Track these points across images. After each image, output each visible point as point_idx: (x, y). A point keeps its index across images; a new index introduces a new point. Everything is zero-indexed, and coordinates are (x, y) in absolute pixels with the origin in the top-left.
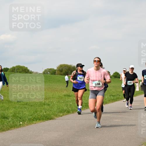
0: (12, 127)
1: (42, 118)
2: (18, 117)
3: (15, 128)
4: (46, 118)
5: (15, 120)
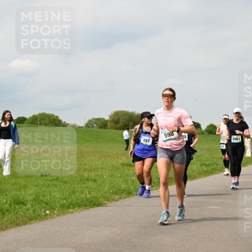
0: (33, 220)
1: (83, 203)
2: (42, 201)
3: (37, 221)
4: (90, 203)
5: (37, 206)
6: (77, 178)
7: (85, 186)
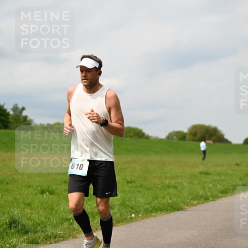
1: (165, 208)
2: (128, 206)
3: (124, 223)
4: (171, 207)
5: (123, 210)
6: (159, 185)
7: (166, 192)
